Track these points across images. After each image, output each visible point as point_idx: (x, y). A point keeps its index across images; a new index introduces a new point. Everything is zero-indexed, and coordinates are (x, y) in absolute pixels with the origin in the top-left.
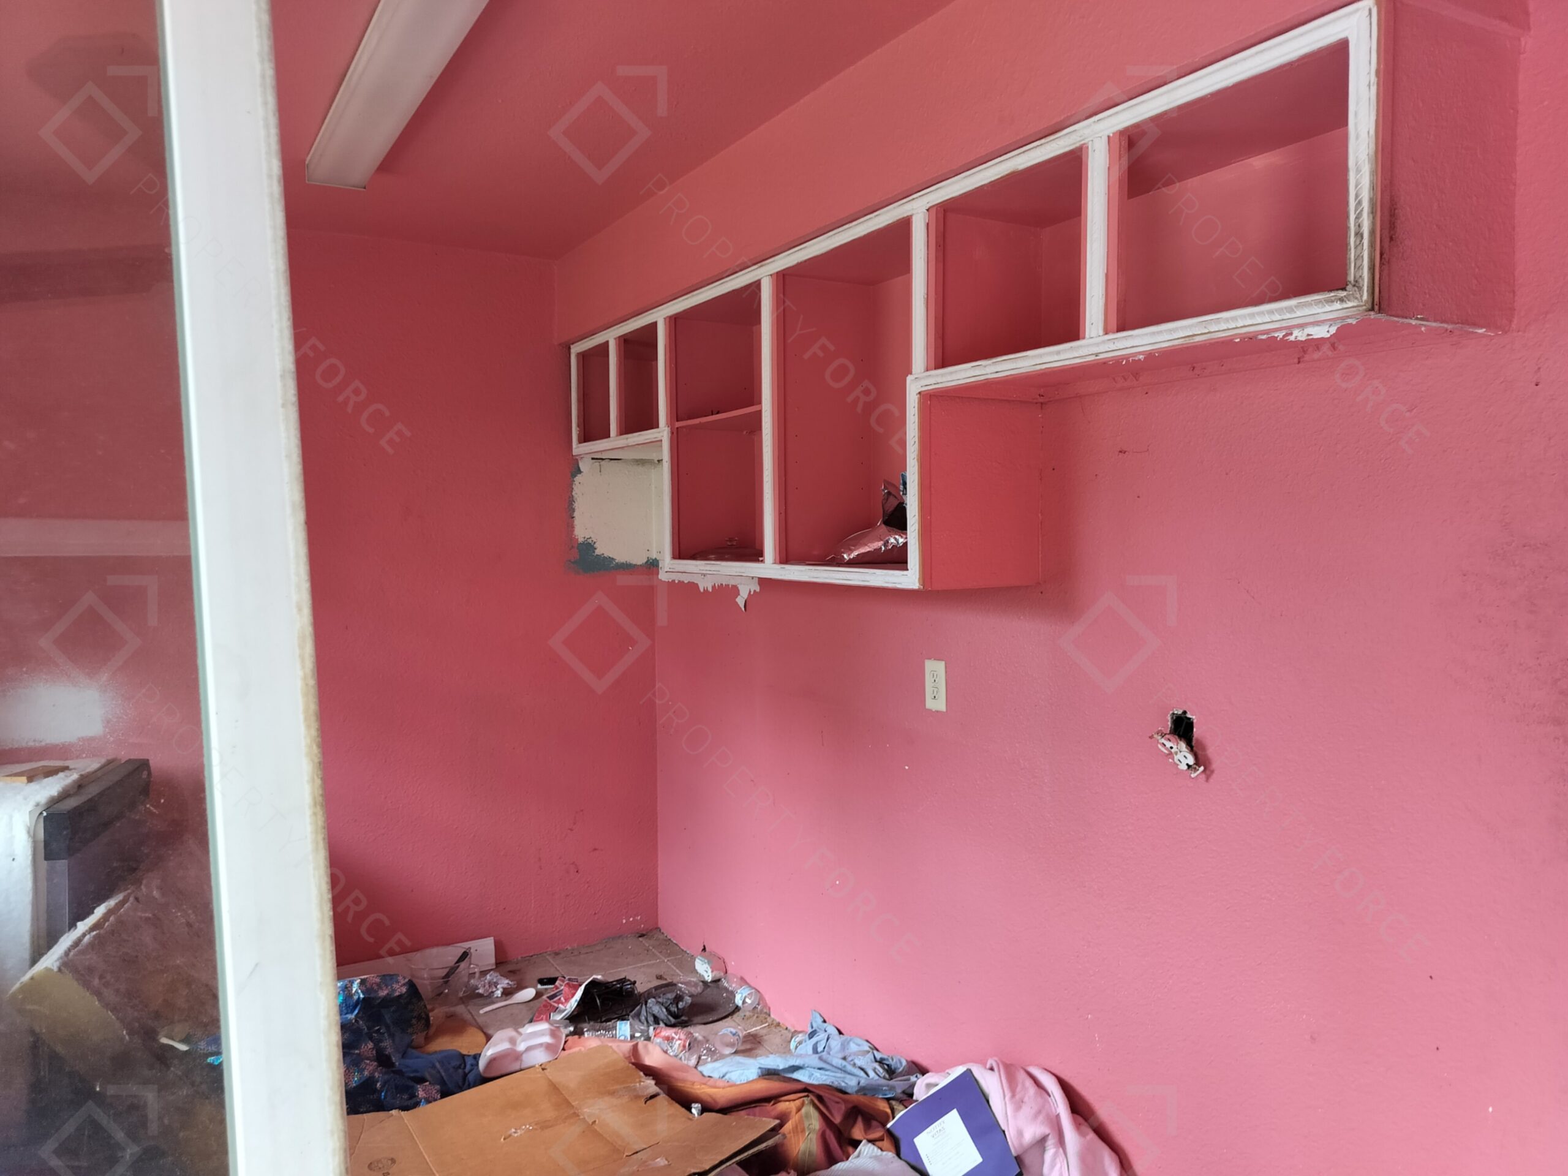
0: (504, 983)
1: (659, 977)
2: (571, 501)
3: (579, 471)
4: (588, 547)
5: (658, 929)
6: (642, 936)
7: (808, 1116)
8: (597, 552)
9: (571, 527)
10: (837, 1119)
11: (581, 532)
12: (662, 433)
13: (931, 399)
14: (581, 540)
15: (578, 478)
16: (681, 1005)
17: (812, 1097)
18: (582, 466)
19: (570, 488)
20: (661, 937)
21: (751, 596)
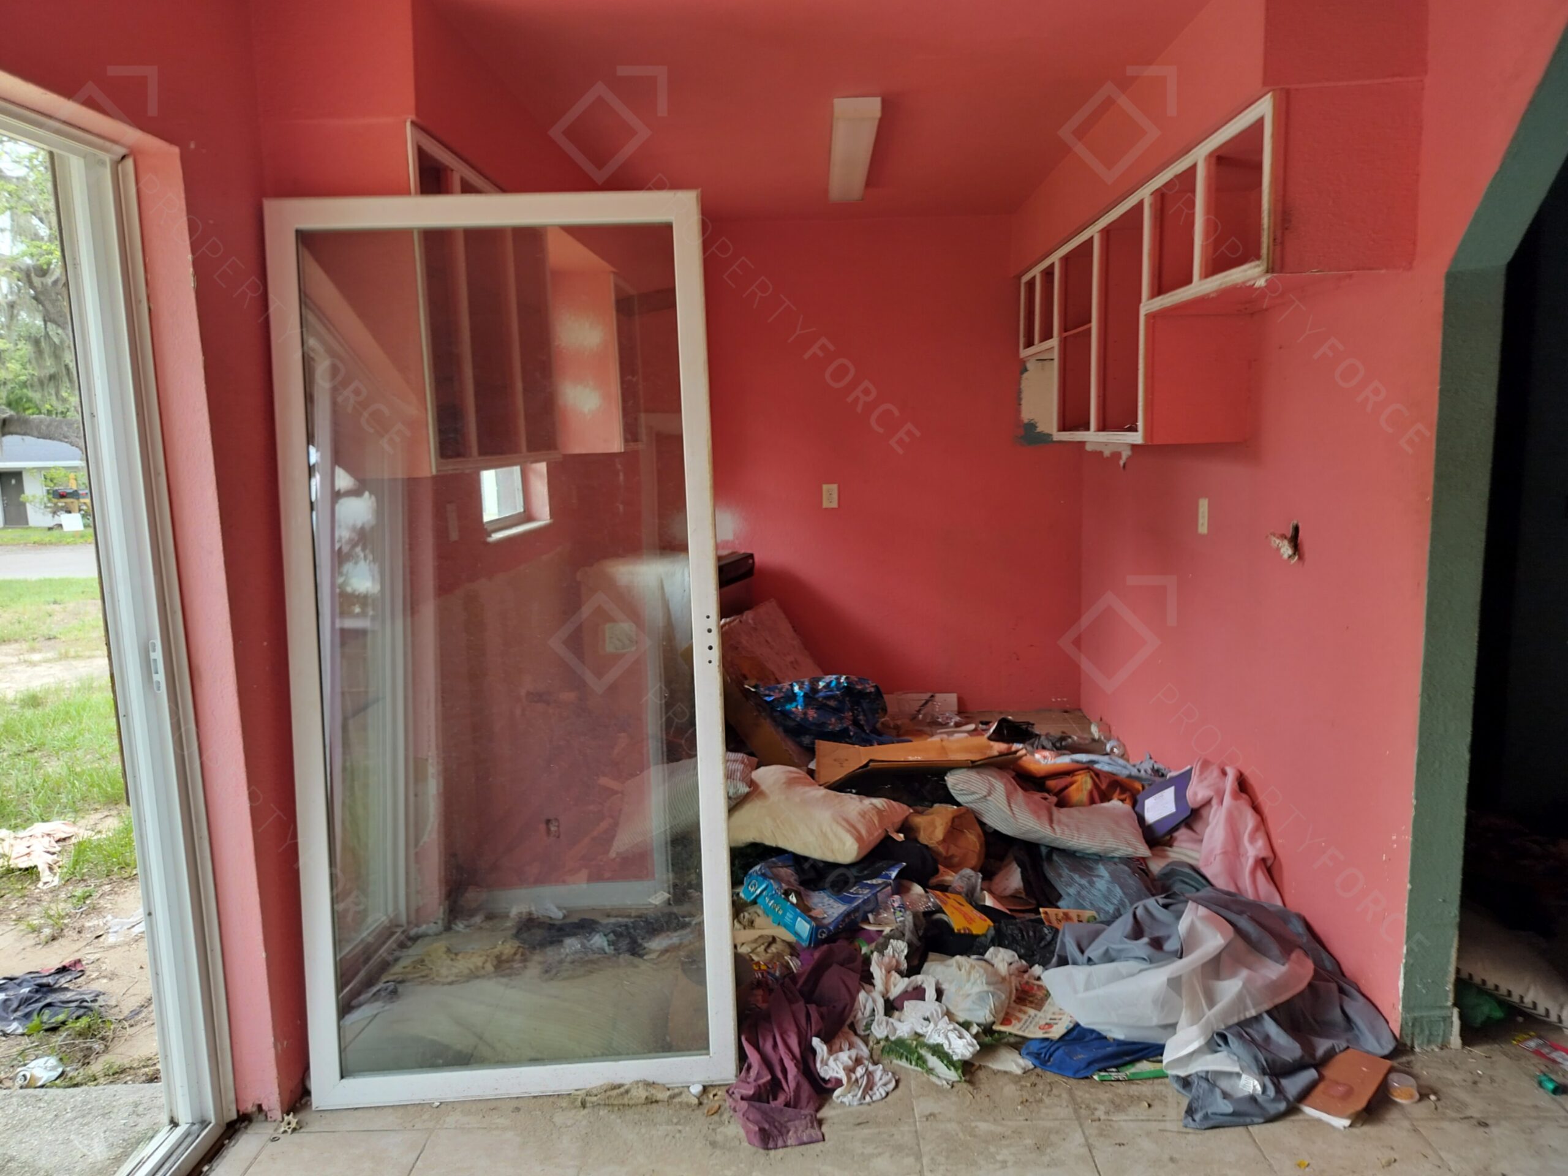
0: (957, 719)
1: (1063, 732)
2: (1018, 393)
3: (1026, 370)
4: (1032, 426)
5: (1080, 710)
6: (1066, 712)
7: (1086, 782)
8: (1039, 430)
9: (1018, 411)
10: (1104, 786)
11: (1026, 415)
12: (1054, 342)
13: (1152, 317)
14: (1026, 421)
15: (1025, 375)
16: (1063, 743)
17: (1092, 773)
18: (1029, 365)
19: (1018, 383)
20: (1080, 714)
21: (1129, 458)
